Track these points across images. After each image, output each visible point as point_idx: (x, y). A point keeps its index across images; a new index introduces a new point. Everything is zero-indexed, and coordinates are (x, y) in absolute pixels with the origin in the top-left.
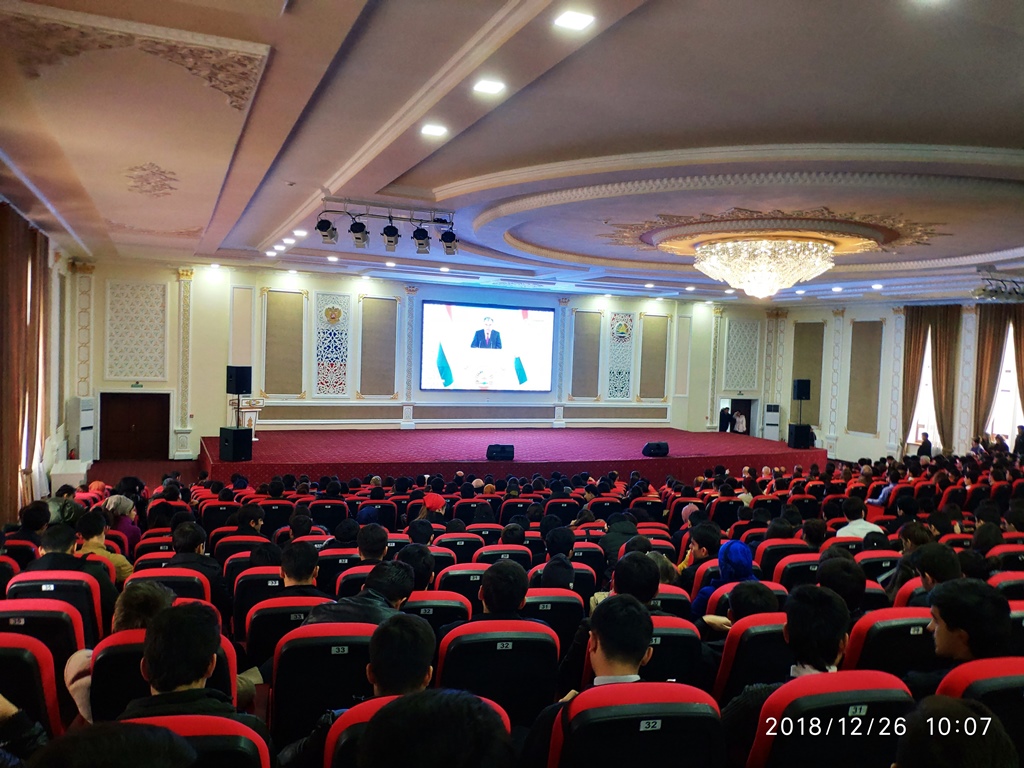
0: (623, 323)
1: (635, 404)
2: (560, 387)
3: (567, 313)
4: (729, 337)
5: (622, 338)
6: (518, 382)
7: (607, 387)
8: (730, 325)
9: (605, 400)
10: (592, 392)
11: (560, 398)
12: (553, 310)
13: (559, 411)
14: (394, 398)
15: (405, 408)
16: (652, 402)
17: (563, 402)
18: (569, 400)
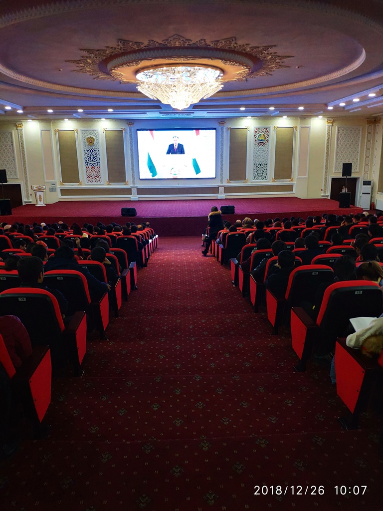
1: (271, 183)
2: (221, 175)
3: (224, 130)
4: (338, 138)
6: (195, 173)
7: (252, 174)
8: (338, 130)
9: (251, 181)
10: (242, 177)
11: (222, 181)
12: (215, 129)
13: (221, 189)
14: (126, 184)
15: (132, 189)
16: (283, 182)
17: (224, 184)
18: (227, 183)
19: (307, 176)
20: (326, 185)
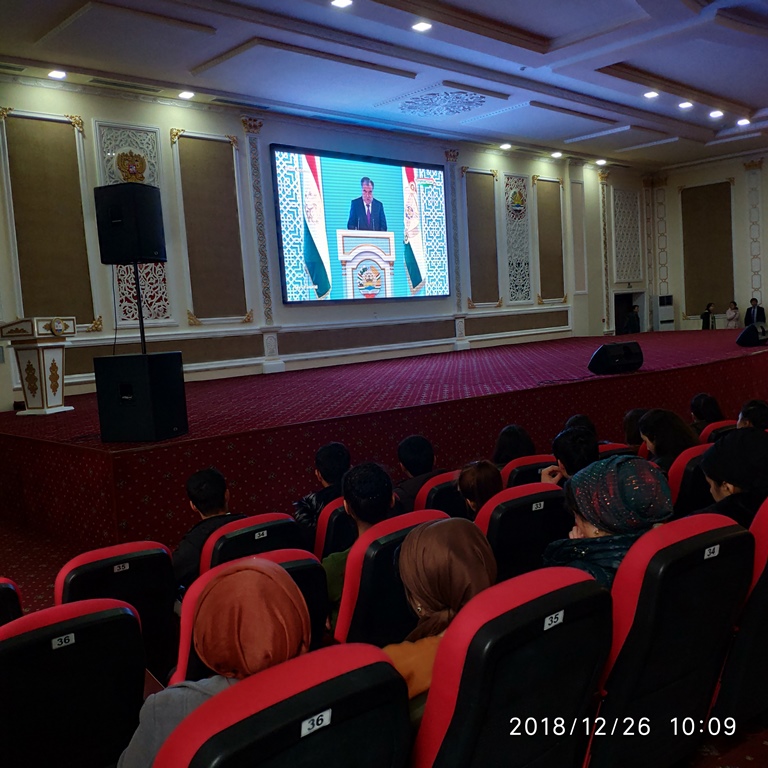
0: (517, 190)
1: (536, 308)
2: (458, 290)
3: (457, 174)
4: (615, 210)
5: (517, 211)
6: (411, 283)
7: (508, 287)
8: (614, 196)
11: (459, 307)
12: (442, 168)
14: (248, 321)
15: (266, 337)
16: (553, 304)
17: (464, 312)
18: (469, 308)
19: (586, 291)
20: (608, 310)
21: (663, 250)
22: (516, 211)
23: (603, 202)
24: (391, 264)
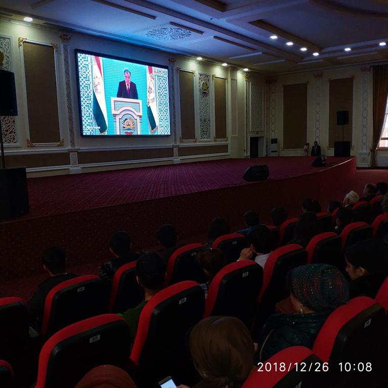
0: (205, 82)
1: (213, 143)
2: (175, 132)
3: (174, 71)
4: (252, 95)
7: (200, 132)
8: (252, 87)
11: (176, 140)
12: (167, 67)
14: (61, 145)
15: (71, 154)
16: (221, 141)
17: (178, 144)
18: (180, 142)
19: (237, 135)
20: (247, 145)
21: (273, 116)
22: (204, 93)
23: (246, 90)
24: (140, 117)
